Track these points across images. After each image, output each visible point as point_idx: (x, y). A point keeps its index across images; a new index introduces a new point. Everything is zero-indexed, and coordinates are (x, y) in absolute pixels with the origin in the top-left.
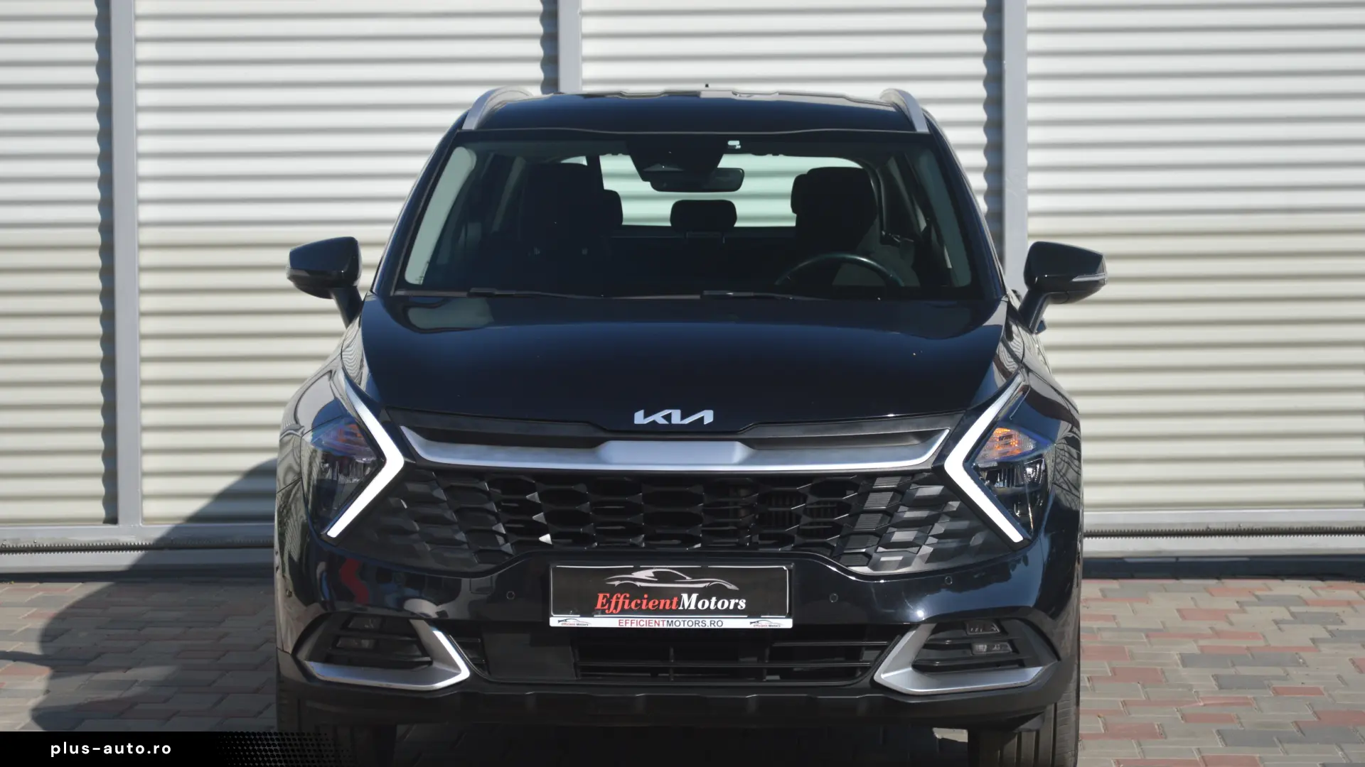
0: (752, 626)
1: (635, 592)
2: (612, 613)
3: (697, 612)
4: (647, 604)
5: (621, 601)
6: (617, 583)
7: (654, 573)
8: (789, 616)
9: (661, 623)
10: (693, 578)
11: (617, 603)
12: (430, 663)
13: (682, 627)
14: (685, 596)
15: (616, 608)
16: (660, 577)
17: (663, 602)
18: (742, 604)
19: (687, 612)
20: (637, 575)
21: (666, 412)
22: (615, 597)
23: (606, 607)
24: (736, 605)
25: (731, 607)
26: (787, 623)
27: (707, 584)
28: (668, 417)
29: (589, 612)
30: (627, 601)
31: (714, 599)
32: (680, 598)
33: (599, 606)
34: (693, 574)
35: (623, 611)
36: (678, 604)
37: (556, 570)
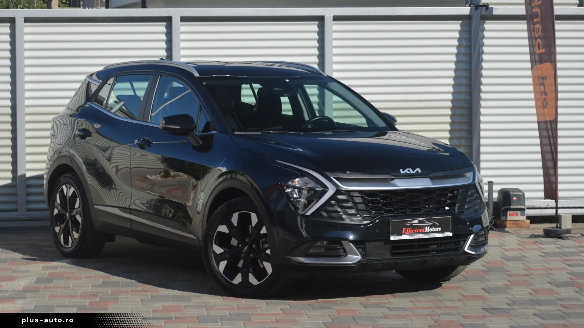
0: (442, 236)
1: (413, 227)
2: (407, 235)
3: (429, 232)
4: (417, 231)
5: (409, 230)
6: (408, 225)
7: (418, 221)
8: (451, 232)
9: (420, 237)
10: (428, 222)
11: (408, 231)
12: (347, 255)
13: (425, 237)
14: (426, 227)
15: (408, 232)
16: (420, 222)
17: (421, 230)
18: (440, 229)
19: (427, 233)
20: (414, 222)
21: (408, 169)
22: (408, 229)
23: (405, 233)
24: (438, 229)
25: (437, 230)
26: (451, 234)
27: (432, 223)
28: (409, 171)
29: (400, 234)
30: (411, 230)
31: (433, 228)
32: (425, 228)
33: (403, 233)
34: (428, 220)
35: (410, 234)
36: (425, 230)
37: (392, 221)
